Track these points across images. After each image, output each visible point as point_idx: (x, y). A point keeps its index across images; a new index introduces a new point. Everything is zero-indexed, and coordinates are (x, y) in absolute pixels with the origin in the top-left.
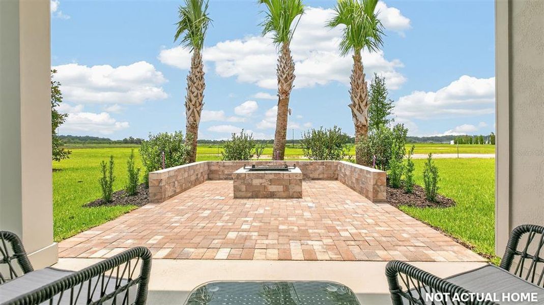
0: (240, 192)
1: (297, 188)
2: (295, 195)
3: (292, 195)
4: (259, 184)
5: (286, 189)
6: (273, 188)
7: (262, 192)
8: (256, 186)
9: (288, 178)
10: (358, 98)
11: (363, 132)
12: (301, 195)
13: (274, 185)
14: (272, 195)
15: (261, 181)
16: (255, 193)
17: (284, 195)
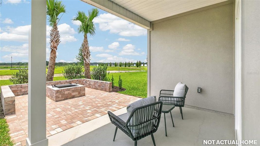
0: (59, 98)
1: (83, 92)
2: (83, 95)
3: (82, 95)
4: (68, 93)
5: (79, 93)
6: (74, 94)
7: (69, 97)
8: (67, 94)
9: (80, 88)
10: (86, 52)
11: (88, 66)
12: (85, 94)
13: (75, 92)
14: (73, 97)
15: (69, 92)
16: (66, 97)
17: (78, 95)
